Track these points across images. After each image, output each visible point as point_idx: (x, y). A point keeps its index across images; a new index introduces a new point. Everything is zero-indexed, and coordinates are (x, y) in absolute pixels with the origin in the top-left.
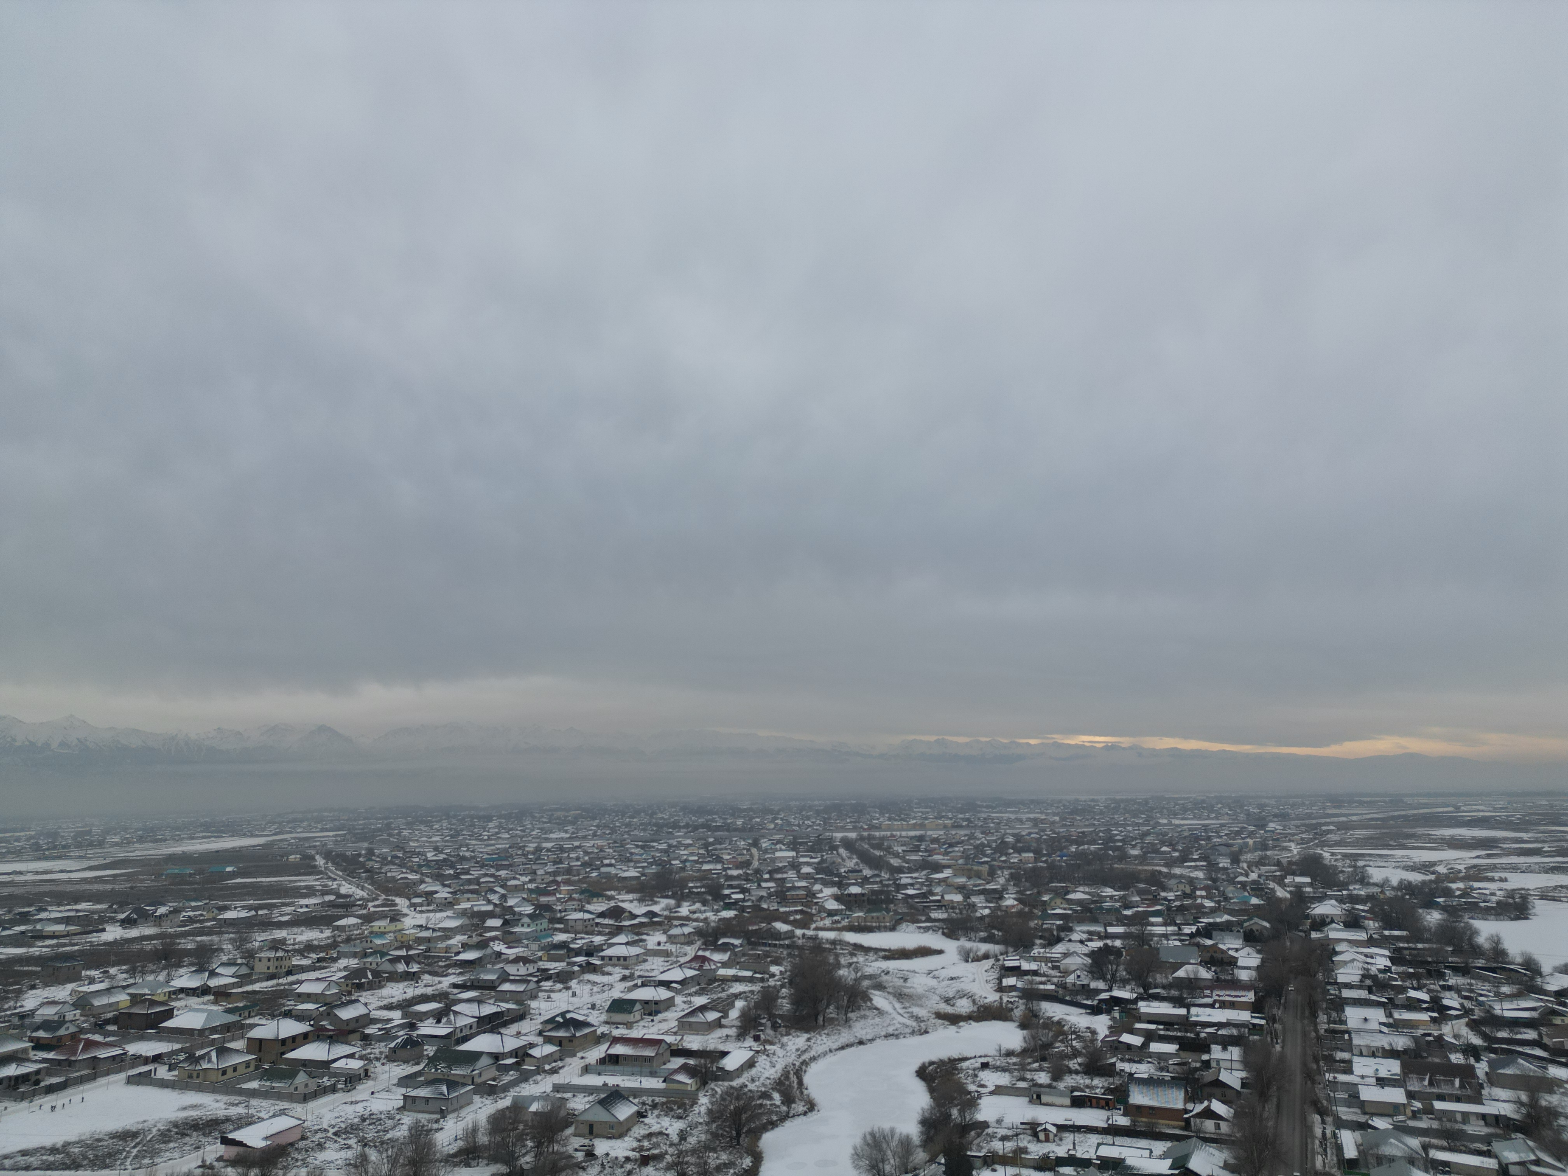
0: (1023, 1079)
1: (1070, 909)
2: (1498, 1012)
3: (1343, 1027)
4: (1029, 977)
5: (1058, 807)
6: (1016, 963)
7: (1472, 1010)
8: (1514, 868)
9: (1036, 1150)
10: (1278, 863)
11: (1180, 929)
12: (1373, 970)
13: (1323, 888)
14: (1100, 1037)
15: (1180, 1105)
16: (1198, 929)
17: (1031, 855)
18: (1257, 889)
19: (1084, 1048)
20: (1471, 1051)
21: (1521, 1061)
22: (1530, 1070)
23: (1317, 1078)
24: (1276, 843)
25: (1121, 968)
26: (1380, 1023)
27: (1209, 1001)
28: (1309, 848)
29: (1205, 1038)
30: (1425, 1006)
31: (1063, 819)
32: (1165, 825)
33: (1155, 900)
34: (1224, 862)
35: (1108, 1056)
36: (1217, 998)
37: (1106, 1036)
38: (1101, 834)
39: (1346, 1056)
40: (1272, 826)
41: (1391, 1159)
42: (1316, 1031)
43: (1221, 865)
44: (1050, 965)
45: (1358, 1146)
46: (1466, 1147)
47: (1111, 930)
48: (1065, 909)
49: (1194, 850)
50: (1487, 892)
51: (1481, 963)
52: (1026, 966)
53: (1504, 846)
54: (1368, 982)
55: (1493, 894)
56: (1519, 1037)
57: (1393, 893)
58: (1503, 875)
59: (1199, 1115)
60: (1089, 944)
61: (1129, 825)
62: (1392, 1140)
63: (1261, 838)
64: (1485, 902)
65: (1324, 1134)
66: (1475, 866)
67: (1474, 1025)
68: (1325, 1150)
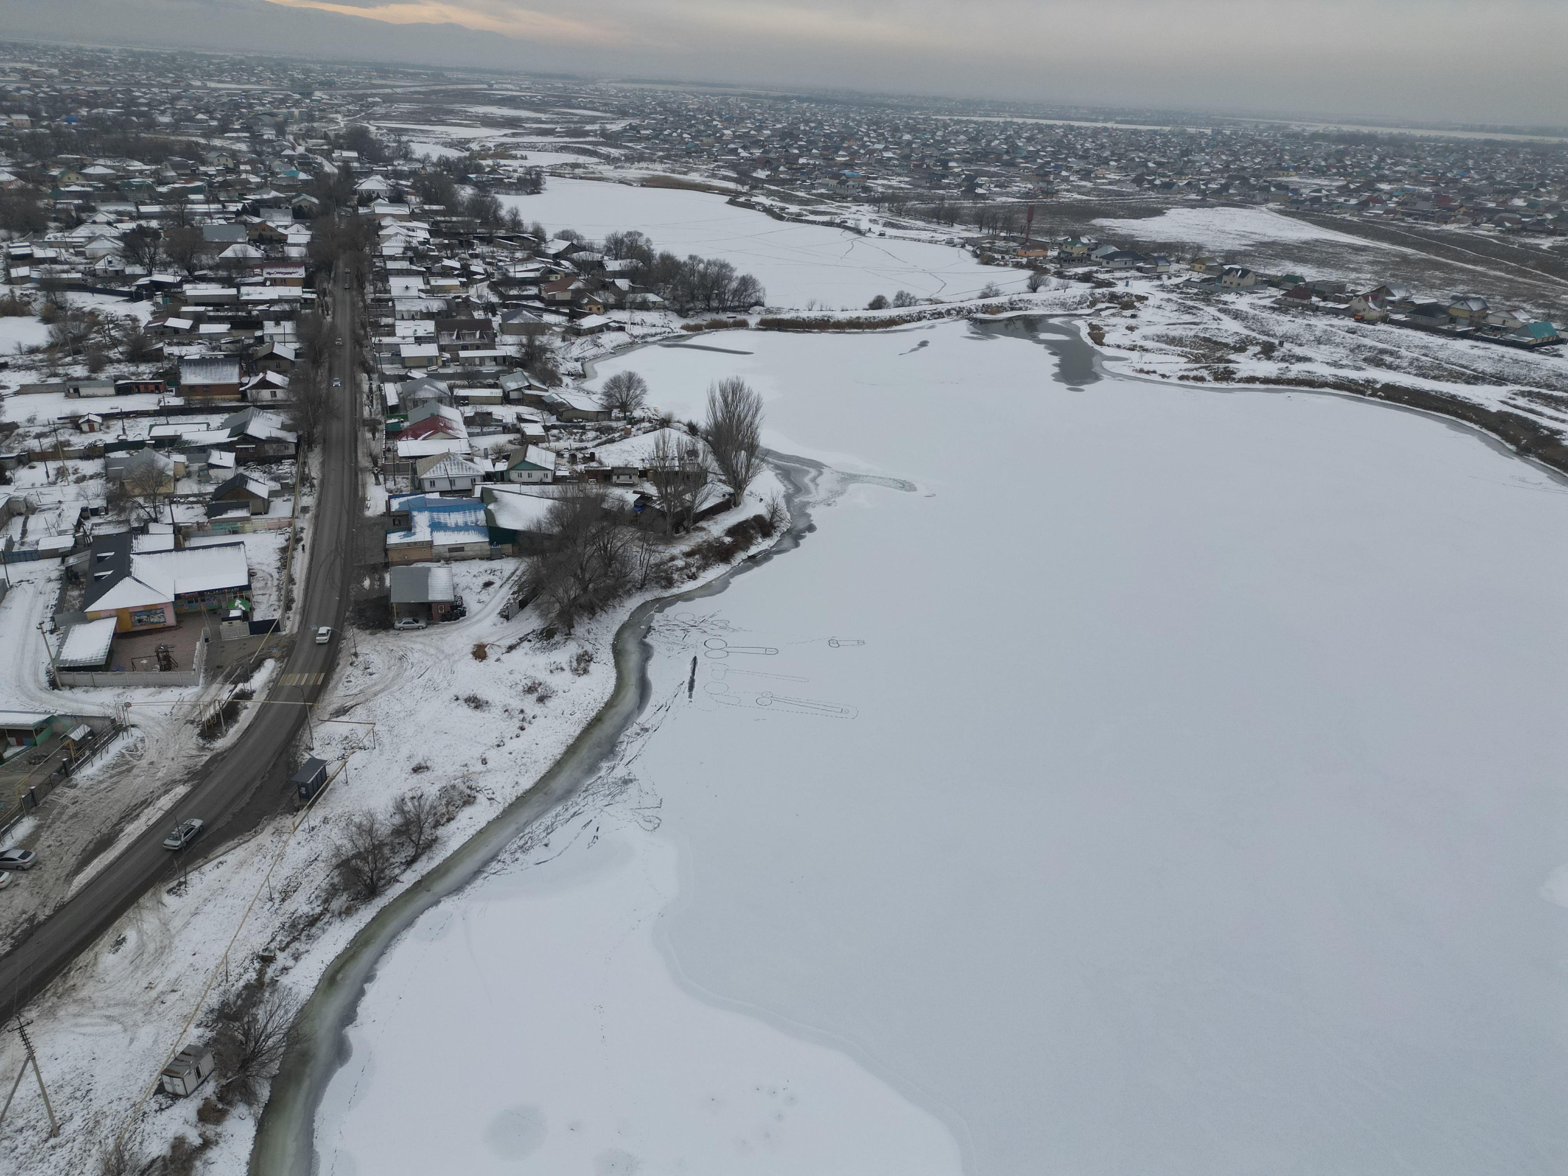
0: (56, 375)
1: (91, 186)
2: (512, 274)
3: (387, 296)
4: (47, 266)
5: (54, 56)
6: (27, 251)
7: (493, 274)
8: (533, 147)
9: (79, 441)
10: (326, 136)
11: (224, 207)
12: (415, 243)
13: (369, 163)
14: (143, 324)
15: (235, 380)
16: (244, 206)
17: (26, 117)
18: (305, 163)
19: (124, 337)
20: (491, 308)
21: (525, 312)
22: (530, 318)
23: (365, 342)
24: (322, 114)
25: (161, 250)
26: (419, 290)
27: (260, 279)
28: (355, 120)
29: (257, 315)
30: (456, 272)
31: (64, 72)
32: (198, 88)
33: (194, 175)
34: (269, 134)
35: (154, 341)
36: (268, 276)
37: (149, 322)
38: (119, 95)
39: (389, 321)
40: (318, 95)
41: (425, 401)
42: (364, 301)
43: (265, 137)
44: (71, 250)
45: (398, 394)
46: (481, 383)
47: (143, 209)
48: (83, 186)
49: (234, 119)
50: (511, 169)
51: (502, 233)
52: (39, 253)
53: (527, 125)
54: (410, 254)
55: (515, 171)
56: (525, 293)
57: (433, 169)
58: (524, 153)
59: (255, 387)
60: (119, 225)
61: (153, 86)
62: (426, 386)
63: (307, 107)
64: (509, 178)
65: (371, 389)
66: (502, 144)
67: (493, 287)
68: (372, 402)
